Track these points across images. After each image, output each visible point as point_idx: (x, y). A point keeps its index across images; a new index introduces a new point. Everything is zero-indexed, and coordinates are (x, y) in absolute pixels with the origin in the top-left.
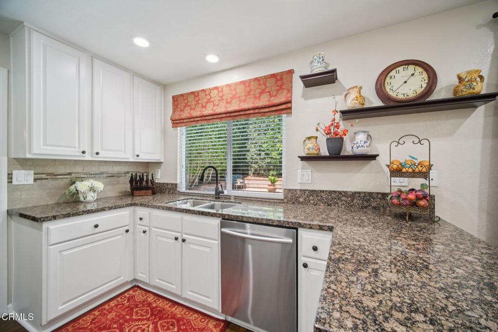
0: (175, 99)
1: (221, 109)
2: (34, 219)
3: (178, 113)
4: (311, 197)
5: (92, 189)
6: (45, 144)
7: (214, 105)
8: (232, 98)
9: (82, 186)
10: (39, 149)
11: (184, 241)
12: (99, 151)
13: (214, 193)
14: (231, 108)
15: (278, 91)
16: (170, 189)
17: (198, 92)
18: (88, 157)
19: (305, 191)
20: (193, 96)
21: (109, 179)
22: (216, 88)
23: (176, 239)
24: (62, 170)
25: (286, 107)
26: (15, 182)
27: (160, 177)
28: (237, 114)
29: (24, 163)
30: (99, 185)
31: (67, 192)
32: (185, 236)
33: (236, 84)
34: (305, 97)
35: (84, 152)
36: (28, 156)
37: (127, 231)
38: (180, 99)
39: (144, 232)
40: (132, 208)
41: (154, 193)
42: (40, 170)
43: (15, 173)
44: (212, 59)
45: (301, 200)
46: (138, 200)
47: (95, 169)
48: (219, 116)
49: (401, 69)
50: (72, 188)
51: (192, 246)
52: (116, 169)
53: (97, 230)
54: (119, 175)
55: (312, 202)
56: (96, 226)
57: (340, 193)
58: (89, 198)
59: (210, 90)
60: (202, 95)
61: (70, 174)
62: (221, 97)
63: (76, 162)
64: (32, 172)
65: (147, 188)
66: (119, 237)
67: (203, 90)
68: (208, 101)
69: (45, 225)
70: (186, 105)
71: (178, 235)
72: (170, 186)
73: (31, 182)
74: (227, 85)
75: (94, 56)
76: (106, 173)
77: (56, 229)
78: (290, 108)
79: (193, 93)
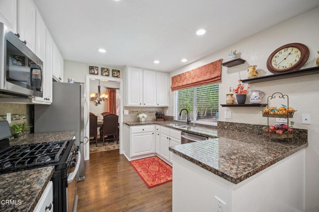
0: (173, 78)
1: (189, 82)
2: (128, 125)
3: (173, 85)
4: (231, 126)
5: (143, 117)
6: (131, 102)
7: (187, 80)
8: (194, 76)
9: (141, 116)
10: (130, 104)
11: (170, 139)
12: (145, 103)
14: (194, 81)
15: (214, 71)
16: (171, 119)
17: (181, 75)
18: (142, 106)
19: (228, 123)
20: (179, 76)
21: (149, 114)
22: (188, 72)
23: (168, 138)
24: (135, 110)
25: (218, 79)
26: (124, 114)
27: (167, 113)
28: (196, 84)
29: (126, 108)
30: (145, 116)
31: (136, 117)
32: (170, 137)
33: (196, 69)
34: (228, 72)
35: (141, 104)
36: (127, 106)
37: (153, 133)
38: (174, 78)
39: (158, 134)
40: (155, 125)
41: (164, 120)
42: (130, 110)
43: (124, 111)
44: (184, 61)
45: (226, 127)
46: (158, 122)
47: (144, 110)
48: (189, 85)
49: (283, 51)
50: (138, 116)
51: (173, 142)
52: (152, 110)
53: (144, 131)
54: (152, 112)
55: (231, 129)
56: (143, 130)
57: (246, 125)
58: (142, 120)
59: (186, 73)
60: (182, 76)
61: (137, 111)
62: (190, 76)
63: (139, 107)
64: (128, 111)
65: (162, 118)
66: (150, 135)
67: (183, 74)
68: (185, 78)
69: (131, 127)
70: (177, 81)
71: (168, 137)
72: (171, 118)
73: (128, 114)
74: (193, 70)
75: (144, 69)
76: (148, 111)
77: (134, 129)
78: (220, 79)
79: (179, 75)
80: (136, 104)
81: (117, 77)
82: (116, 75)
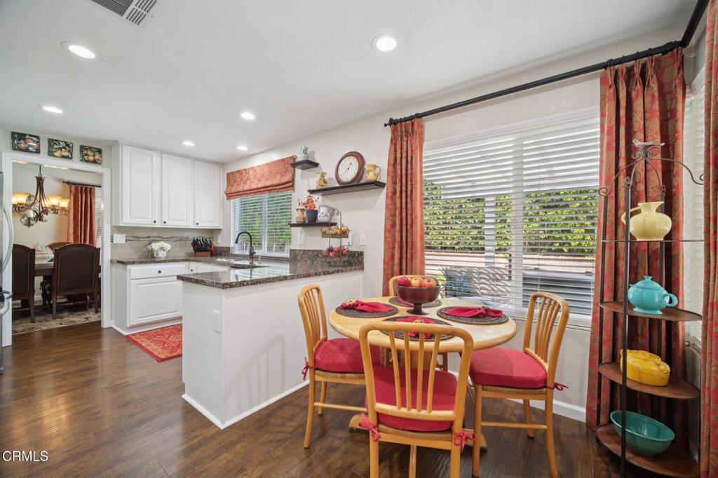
0: (229, 176)
1: (254, 186)
2: (122, 263)
3: (230, 188)
4: (304, 256)
5: (162, 249)
6: (131, 217)
7: (251, 182)
8: (261, 177)
9: (155, 246)
10: (127, 220)
12: (167, 221)
13: (249, 254)
14: (260, 185)
15: (285, 172)
16: (225, 252)
17: (242, 171)
18: (158, 225)
19: (300, 250)
20: (238, 174)
21: (177, 243)
22: (252, 168)
24: (143, 234)
25: (290, 185)
26: (114, 242)
27: (220, 242)
28: (263, 190)
29: (120, 229)
30: (168, 246)
31: (145, 249)
33: (263, 165)
34: (303, 177)
35: (155, 222)
36: (121, 225)
38: (231, 176)
40: (187, 263)
41: (212, 255)
42: (128, 235)
43: (115, 235)
44: (243, 148)
45: (298, 258)
46: (197, 258)
47: (166, 235)
48: (253, 191)
49: (347, 158)
50: (149, 247)
52: (184, 235)
53: (160, 275)
54: (186, 239)
55: (304, 259)
56: (160, 272)
57: (318, 251)
58: (160, 255)
59: (249, 169)
60: (244, 173)
61: (149, 237)
62: (255, 175)
63: (153, 229)
64: (124, 235)
65: (205, 250)
67: (245, 170)
68: (248, 179)
69: (129, 267)
70: (235, 182)
72: (226, 249)
73: (124, 242)
74: (259, 166)
75: (162, 152)
76: (176, 237)
77: (135, 270)
78: (293, 186)
79: (239, 171)
80: (146, 222)
81: (95, 162)
82: (91, 158)
